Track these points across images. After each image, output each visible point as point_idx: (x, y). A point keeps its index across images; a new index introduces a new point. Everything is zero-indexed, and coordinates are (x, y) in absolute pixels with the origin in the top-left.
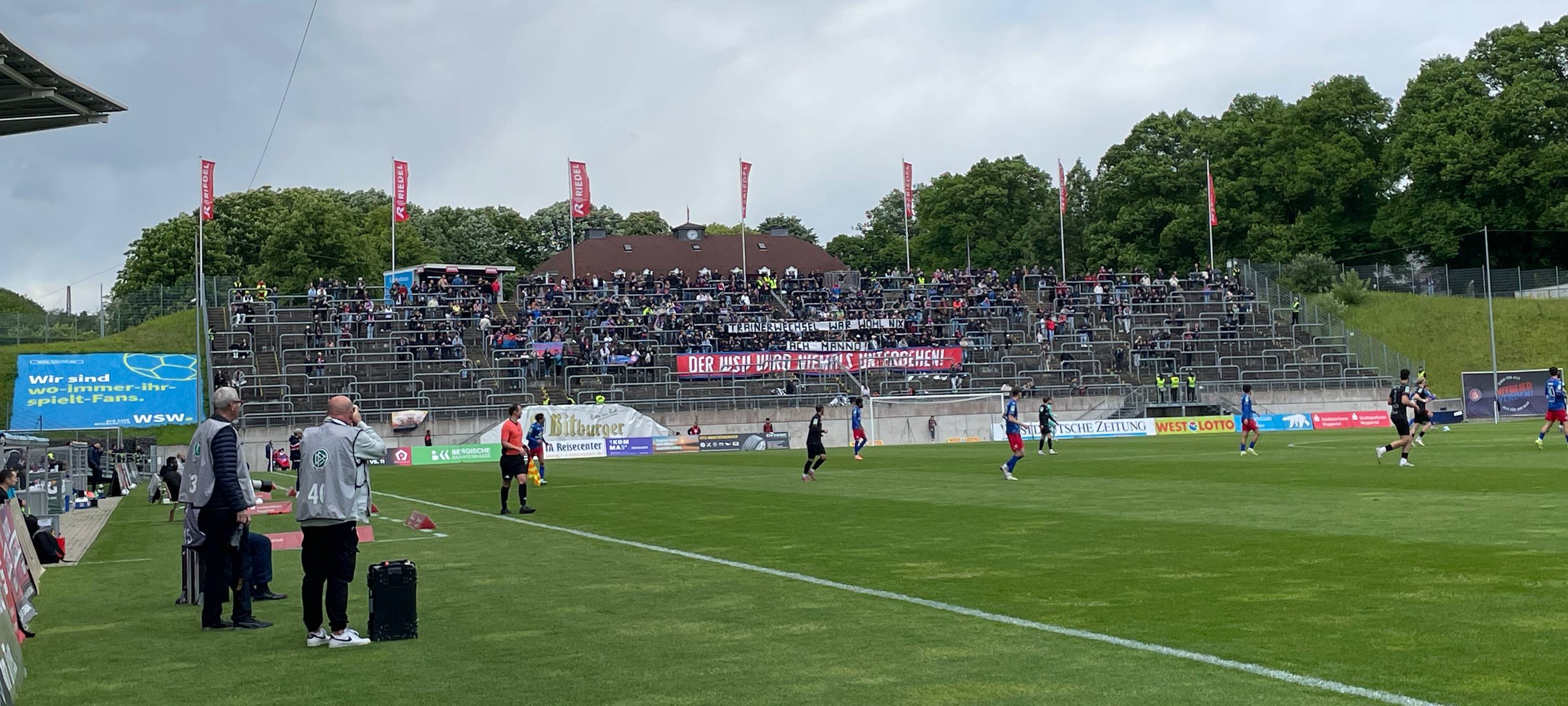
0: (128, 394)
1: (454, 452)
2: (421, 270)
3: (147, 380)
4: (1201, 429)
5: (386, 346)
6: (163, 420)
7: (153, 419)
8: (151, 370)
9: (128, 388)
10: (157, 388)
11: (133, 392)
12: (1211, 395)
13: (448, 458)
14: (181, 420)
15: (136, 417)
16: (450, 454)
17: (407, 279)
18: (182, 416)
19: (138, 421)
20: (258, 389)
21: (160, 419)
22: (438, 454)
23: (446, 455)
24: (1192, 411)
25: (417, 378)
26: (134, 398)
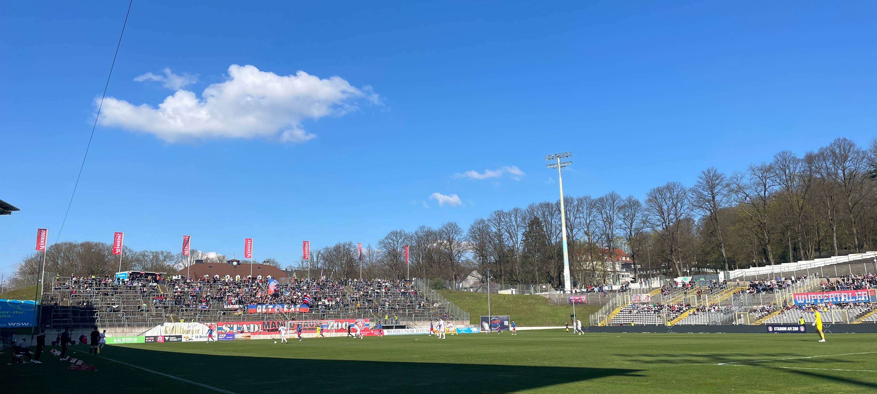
0: (7, 315)
1: (123, 339)
2: (131, 272)
3: (16, 310)
4: (447, 332)
5: (113, 299)
6: (20, 325)
7: (16, 324)
8: (18, 306)
9: (8, 312)
10: (19, 313)
11: (9, 314)
12: (403, 322)
13: (120, 341)
14: (27, 325)
15: (9, 323)
16: (121, 340)
17: (125, 275)
18: (28, 323)
19: (9, 325)
20: (60, 314)
21: (19, 324)
22: (116, 340)
23: (120, 340)
24: (397, 327)
25: (123, 312)
26: (9, 316)
